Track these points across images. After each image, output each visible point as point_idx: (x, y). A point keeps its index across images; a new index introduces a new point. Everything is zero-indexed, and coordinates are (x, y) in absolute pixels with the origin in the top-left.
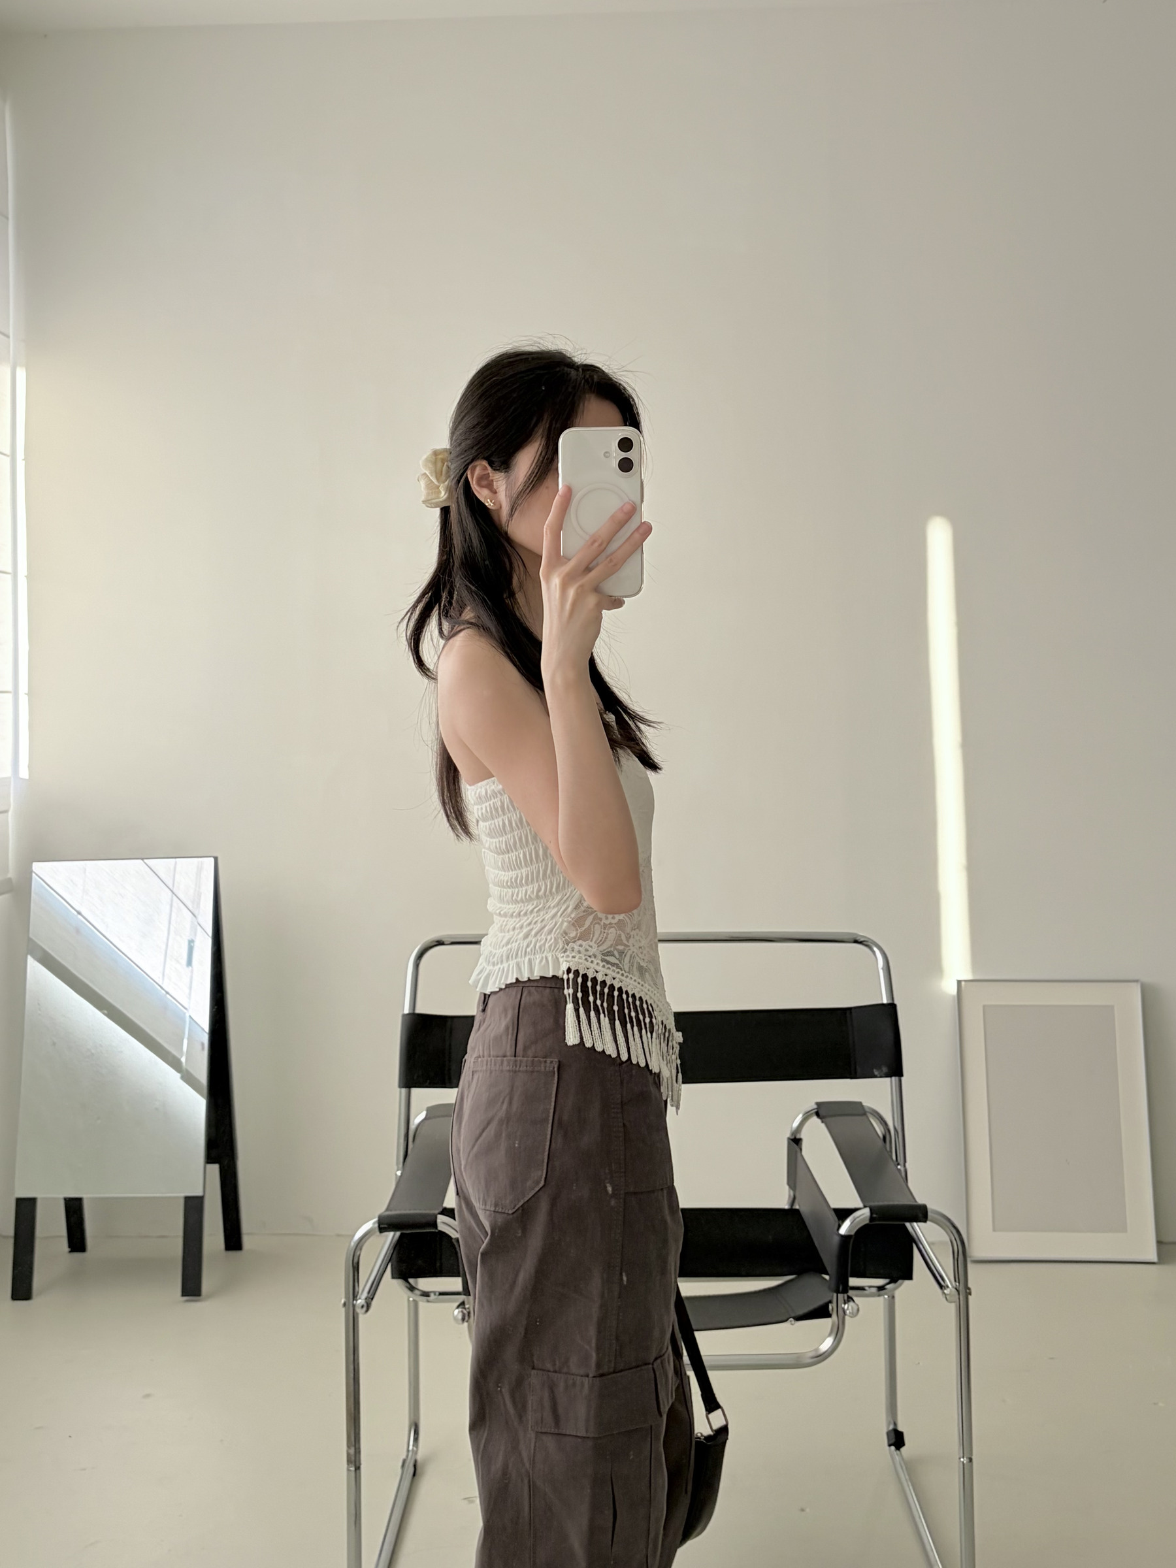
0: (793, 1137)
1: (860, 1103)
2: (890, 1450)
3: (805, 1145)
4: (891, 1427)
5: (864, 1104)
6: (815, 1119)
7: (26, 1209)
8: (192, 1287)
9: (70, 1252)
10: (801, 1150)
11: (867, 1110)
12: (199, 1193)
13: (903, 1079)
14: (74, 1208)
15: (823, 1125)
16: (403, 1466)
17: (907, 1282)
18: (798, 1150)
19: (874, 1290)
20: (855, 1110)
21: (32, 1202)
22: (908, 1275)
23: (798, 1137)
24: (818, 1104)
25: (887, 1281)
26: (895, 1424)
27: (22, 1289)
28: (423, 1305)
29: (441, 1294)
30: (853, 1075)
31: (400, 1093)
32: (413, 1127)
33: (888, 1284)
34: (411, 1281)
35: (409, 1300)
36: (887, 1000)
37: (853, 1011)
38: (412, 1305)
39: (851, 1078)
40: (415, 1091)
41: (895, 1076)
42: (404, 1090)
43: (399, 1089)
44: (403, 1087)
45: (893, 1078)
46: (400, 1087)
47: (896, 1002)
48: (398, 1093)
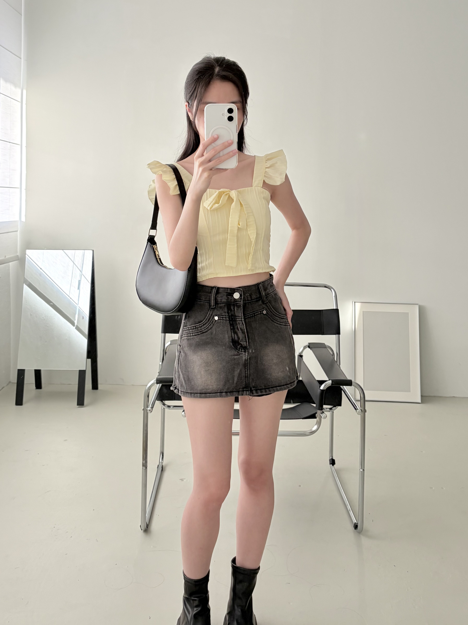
0: (299, 355)
1: (324, 344)
2: (330, 466)
3: (304, 358)
4: (331, 458)
5: (326, 344)
6: (308, 348)
7: (21, 373)
8: (81, 403)
9: (36, 389)
10: (303, 359)
11: (327, 346)
12: (85, 369)
13: (340, 335)
14: (38, 373)
15: (311, 351)
16: (158, 467)
17: (339, 407)
18: (302, 359)
19: (328, 410)
20: (322, 346)
21: (23, 371)
22: (340, 405)
23: (301, 355)
24: (309, 343)
25: (333, 406)
26: (332, 457)
27: (19, 402)
28: (167, 410)
29: (174, 406)
30: (323, 333)
31: (162, 335)
32: (165, 347)
33: (333, 407)
34: (163, 401)
35: (162, 408)
36: (336, 308)
37: (323, 311)
38: (163, 410)
39: (322, 335)
40: (167, 334)
41: (337, 334)
42: (163, 334)
43: (161, 334)
44: (163, 333)
45: (337, 335)
46: (162, 333)
47: (339, 308)
48: (161, 335)
